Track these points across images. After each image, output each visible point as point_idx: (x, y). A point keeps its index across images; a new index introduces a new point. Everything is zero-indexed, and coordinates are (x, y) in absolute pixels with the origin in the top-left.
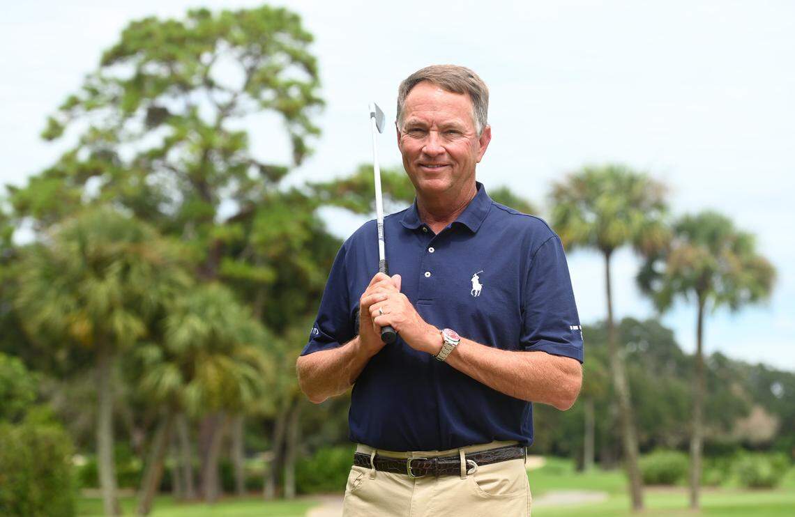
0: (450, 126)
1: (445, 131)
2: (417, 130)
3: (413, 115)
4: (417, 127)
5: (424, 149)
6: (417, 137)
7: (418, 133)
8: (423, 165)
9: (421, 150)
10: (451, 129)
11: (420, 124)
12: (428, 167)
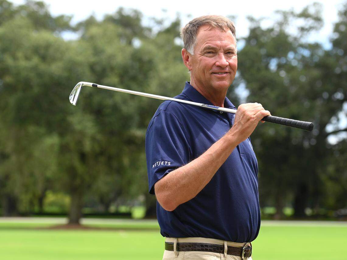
0: (230, 49)
1: (227, 52)
2: (209, 53)
3: (207, 43)
4: (210, 50)
5: (218, 63)
6: (210, 57)
7: (211, 55)
8: (215, 73)
9: (214, 64)
10: (230, 51)
11: (212, 48)
12: (219, 74)
